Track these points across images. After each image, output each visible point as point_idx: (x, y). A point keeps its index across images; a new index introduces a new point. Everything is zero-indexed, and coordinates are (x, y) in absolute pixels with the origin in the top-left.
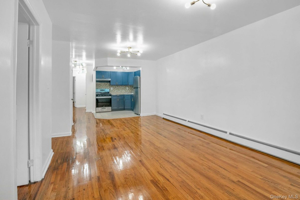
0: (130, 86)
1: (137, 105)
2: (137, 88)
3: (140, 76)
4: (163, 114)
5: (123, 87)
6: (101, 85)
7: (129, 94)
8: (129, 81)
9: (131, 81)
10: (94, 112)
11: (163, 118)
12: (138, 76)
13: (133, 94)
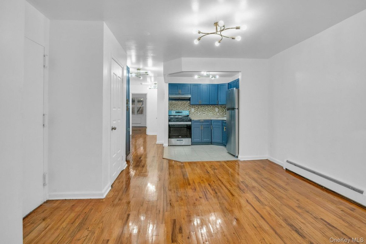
0: (221, 107)
1: (232, 138)
2: (233, 109)
3: (238, 87)
4: (288, 161)
5: (210, 108)
6: (178, 104)
7: (219, 119)
8: (219, 98)
9: (222, 98)
10: (166, 145)
11: (286, 169)
12: (235, 89)
13: (225, 119)
